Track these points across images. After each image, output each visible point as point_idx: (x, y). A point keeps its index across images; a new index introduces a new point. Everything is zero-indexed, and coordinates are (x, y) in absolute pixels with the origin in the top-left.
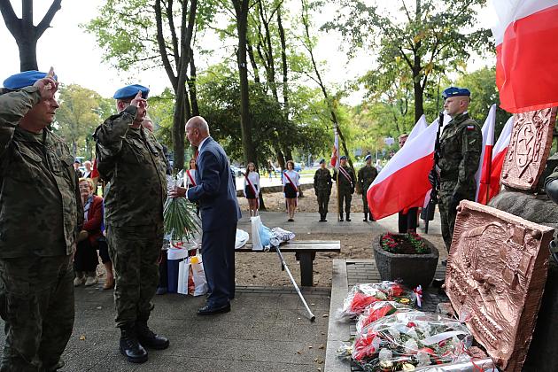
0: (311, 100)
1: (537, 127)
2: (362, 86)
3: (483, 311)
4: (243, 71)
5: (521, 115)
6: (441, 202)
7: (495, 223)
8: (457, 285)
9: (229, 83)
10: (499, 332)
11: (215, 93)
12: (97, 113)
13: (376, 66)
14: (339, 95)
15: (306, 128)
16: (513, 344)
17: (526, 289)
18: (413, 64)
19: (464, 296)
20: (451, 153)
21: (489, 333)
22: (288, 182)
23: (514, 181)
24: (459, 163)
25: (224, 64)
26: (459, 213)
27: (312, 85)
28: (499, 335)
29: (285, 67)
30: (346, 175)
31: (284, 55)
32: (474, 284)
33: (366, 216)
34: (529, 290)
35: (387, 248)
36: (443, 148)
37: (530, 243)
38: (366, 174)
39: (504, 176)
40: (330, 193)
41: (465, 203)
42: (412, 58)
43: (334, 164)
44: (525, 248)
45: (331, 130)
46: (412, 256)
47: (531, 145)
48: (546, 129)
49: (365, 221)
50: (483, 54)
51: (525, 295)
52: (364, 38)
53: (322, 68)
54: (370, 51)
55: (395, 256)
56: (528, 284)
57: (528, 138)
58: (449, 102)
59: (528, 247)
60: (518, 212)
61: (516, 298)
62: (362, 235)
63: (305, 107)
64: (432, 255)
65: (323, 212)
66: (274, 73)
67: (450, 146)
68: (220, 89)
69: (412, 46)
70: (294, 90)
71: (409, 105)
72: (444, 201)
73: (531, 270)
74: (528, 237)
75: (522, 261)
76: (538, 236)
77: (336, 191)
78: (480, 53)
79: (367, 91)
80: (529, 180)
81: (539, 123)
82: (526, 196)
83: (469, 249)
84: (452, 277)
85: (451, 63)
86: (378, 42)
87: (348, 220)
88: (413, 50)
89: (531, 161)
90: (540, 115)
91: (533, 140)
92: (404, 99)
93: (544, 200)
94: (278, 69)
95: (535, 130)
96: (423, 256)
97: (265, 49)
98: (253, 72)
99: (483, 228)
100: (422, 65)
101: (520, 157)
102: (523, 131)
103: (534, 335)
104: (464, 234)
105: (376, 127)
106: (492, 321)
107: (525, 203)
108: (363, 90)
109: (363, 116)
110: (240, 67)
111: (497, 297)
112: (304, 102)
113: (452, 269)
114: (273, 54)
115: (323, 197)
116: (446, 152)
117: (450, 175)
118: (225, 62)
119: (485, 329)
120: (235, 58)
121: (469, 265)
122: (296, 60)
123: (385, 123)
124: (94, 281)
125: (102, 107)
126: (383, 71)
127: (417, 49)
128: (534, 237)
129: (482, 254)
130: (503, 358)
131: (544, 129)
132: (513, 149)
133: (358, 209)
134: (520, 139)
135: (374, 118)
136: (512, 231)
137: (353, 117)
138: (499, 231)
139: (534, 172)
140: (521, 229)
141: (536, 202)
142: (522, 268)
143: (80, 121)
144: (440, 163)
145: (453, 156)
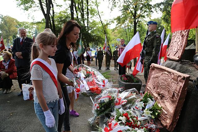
0: (97, 26)
1: (182, 37)
2: (115, 21)
4: (72, 14)
5: (176, 32)
7: (165, 72)
9: (67, 18)
10: (166, 114)
11: (61, 21)
12: (17, 27)
14: (107, 24)
15: (95, 36)
16: (171, 119)
18: (134, 14)
20: (150, 45)
22: (88, 55)
23: (172, 57)
24: (153, 49)
26: (151, 68)
28: (166, 116)
29: (88, 13)
30: (109, 53)
31: (88, 8)
32: (156, 95)
33: (115, 68)
34: (179, 99)
35: (123, 80)
36: (147, 44)
37: (180, 81)
38: (116, 53)
39: (168, 55)
40: (103, 60)
41: (153, 64)
42: (134, 12)
43: (104, 49)
44: (178, 83)
45: (104, 37)
46: (132, 83)
47: (179, 43)
49: (115, 70)
50: (158, 12)
51: (177, 101)
53: (101, 14)
55: (126, 83)
56: (179, 97)
57: (178, 41)
60: (174, 68)
61: (173, 102)
63: (95, 28)
64: (140, 83)
65: (100, 66)
66: (84, 15)
68: (64, 20)
69: (134, 7)
70: (91, 21)
71: (131, 29)
72: (146, 63)
73: (180, 91)
74: (179, 79)
75: (176, 88)
76: (184, 78)
77: (105, 59)
79: (117, 23)
80: (178, 57)
81: (183, 35)
82: (176, 63)
83: (155, 82)
86: (122, 6)
87: (109, 69)
88: (134, 9)
89: (179, 50)
90: (183, 32)
91: (180, 42)
92: (130, 27)
93: (183, 64)
95: (181, 38)
96: (136, 83)
97: (81, 6)
98: (76, 14)
99: (160, 74)
100: (137, 15)
101: (174, 48)
102: (176, 38)
103: (180, 116)
104: (152, 76)
105: (119, 37)
106: (163, 110)
107: (176, 65)
109: (115, 32)
110: (71, 12)
111: (165, 101)
113: (148, 89)
114: (84, 8)
115: (100, 60)
117: (149, 54)
118: (66, 10)
120: (70, 8)
121: (154, 88)
122: (92, 11)
123: (123, 35)
124: (10, 91)
125: (19, 25)
126: (123, 16)
128: (182, 79)
129: (160, 84)
130: (167, 125)
131: (184, 37)
132: (172, 44)
133: (112, 65)
134: (175, 41)
135: (119, 33)
136: (173, 76)
137: (112, 33)
138: (167, 76)
139: (180, 54)
140: (176, 75)
141: (180, 65)
142: (177, 90)
143: (10, 30)
144: (145, 49)
145: (150, 47)
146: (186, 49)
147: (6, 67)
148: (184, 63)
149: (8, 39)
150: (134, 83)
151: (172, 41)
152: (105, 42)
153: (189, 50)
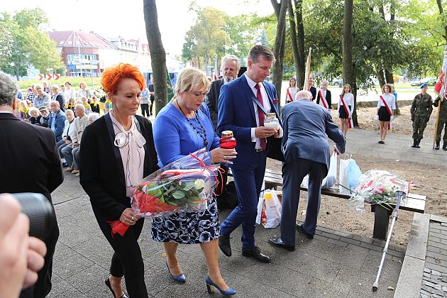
12: (224, 30)
15: (411, 47)
22: (383, 105)
65: (417, 139)
87: (444, 148)
115: (419, 123)
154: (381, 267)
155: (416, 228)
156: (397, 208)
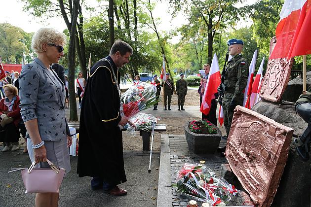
0: (150, 40)
1: (283, 66)
2: (179, 33)
3: (248, 171)
4: (111, 22)
5: (273, 58)
6: (224, 105)
7: (257, 122)
8: (233, 154)
9: (103, 28)
10: (258, 185)
11: (94, 33)
12: (22, 42)
13: (187, 22)
14: (166, 38)
15: (147, 56)
16: (266, 193)
17: (276, 163)
18: (208, 23)
19: (237, 162)
20: (232, 77)
21: (252, 185)
23: (267, 96)
24: (236, 83)
25: (100, 17)
26: (235, 113)
27: (151, 31)
28: (258, 187)
29: (136, 20)
30: (169, 84)
31: (135, 12)
32: (243, 155)
33: (179, 108)
35: (192, 130)
36: (227, 74)
37: (279, 136)
38: (180, 84)
39: (261, 93)
40: (159, 94)
41: (238, 107)
42: (208, 19)
43: (162, 78)
44: (276, 139)
45: (161, 58)
46: (207, 135)
47: (278, 76)
48: (287, 68)
49: (179, 110)
50: (246, 20)
51: (275, 167)
52: (181, 6)
53: (157, 22)
54: (185, 14)
55: (197, 135)
56: (277, 160)
57: (277, 72)
58: (231, 47)
59: (278, 139)
60: (270, 116)
61: (268, 167)
62: (177, 119)
63: (147, 44)
64: (218, 135)
66: (129, 23)
67: (231, 73)
68: (98, 32)
69: (208, 12)
70: (141, 34)
71: (204, 45)
72: (226, 104)
73: (279, 152)
74: (278, 133)
75: (273, 146)
76: (285, 133)
78: (244, 19)
79: (182, 36)
80: (276, 97)
81: (284, 64)
82: (274, 106)
83: (241, 134)
84: (230, 149)
85: (229, 23)
86: (189, 9)
87: (169, 109)
88: (209, 14)
89: (278, 85)
90: (284, 59)
91: (280, 74)
92: (202, 42)
93: (284, 109)
94: (132, 21)
95: (281, 68)
96: (213, 135)
97: (124, 9)
98: (117, 23)
99: (250, 123)
100: (213, 24)
101: (271, 82)
102: (274, 67)
103: (278, 189)
104: (238, 125)
105: (186, 57)
106: (254, 178)
107: (274, 110)
108: (180, 36)
109: (179, 50)
110: (110, 19)
111: (257, 165)
112: (146, 41)
113: (230, 145)
114: (129, 12)
116: (229, 76)
117: (230, 90)
118: (100, 15)
119: (250, 182)
120: (107, 13)
121: (240, 144)
122: (142, 16)
123: (190, 54)
125: (25, 38)
126: (192, 25)
127: (211, 14)
128: (282, 134)
129: (249, 139)
130: (260, 201)
131: (286, 68)
132: (268, 77)
133: (175, 103)
134: (272, 72)
135: (184, 52)
136: (268, 128)
137: (173, 51)
138: (259, 127)
139: (279, 92)
140: (274, 128)
141: (280, 110)
142: (274, 150)
143: (11, 46)
144: (225, 83)
145: (233, 79)
146: (289, 83)
147: (10, 109)
148: (285, 106)
149: (8, 60)
150: (209, 135)
151: (267, 73)
152: (163, 67)
153: (293, 85)
154: (150, 162)
155: (163, 141)
156: (153, 131)
